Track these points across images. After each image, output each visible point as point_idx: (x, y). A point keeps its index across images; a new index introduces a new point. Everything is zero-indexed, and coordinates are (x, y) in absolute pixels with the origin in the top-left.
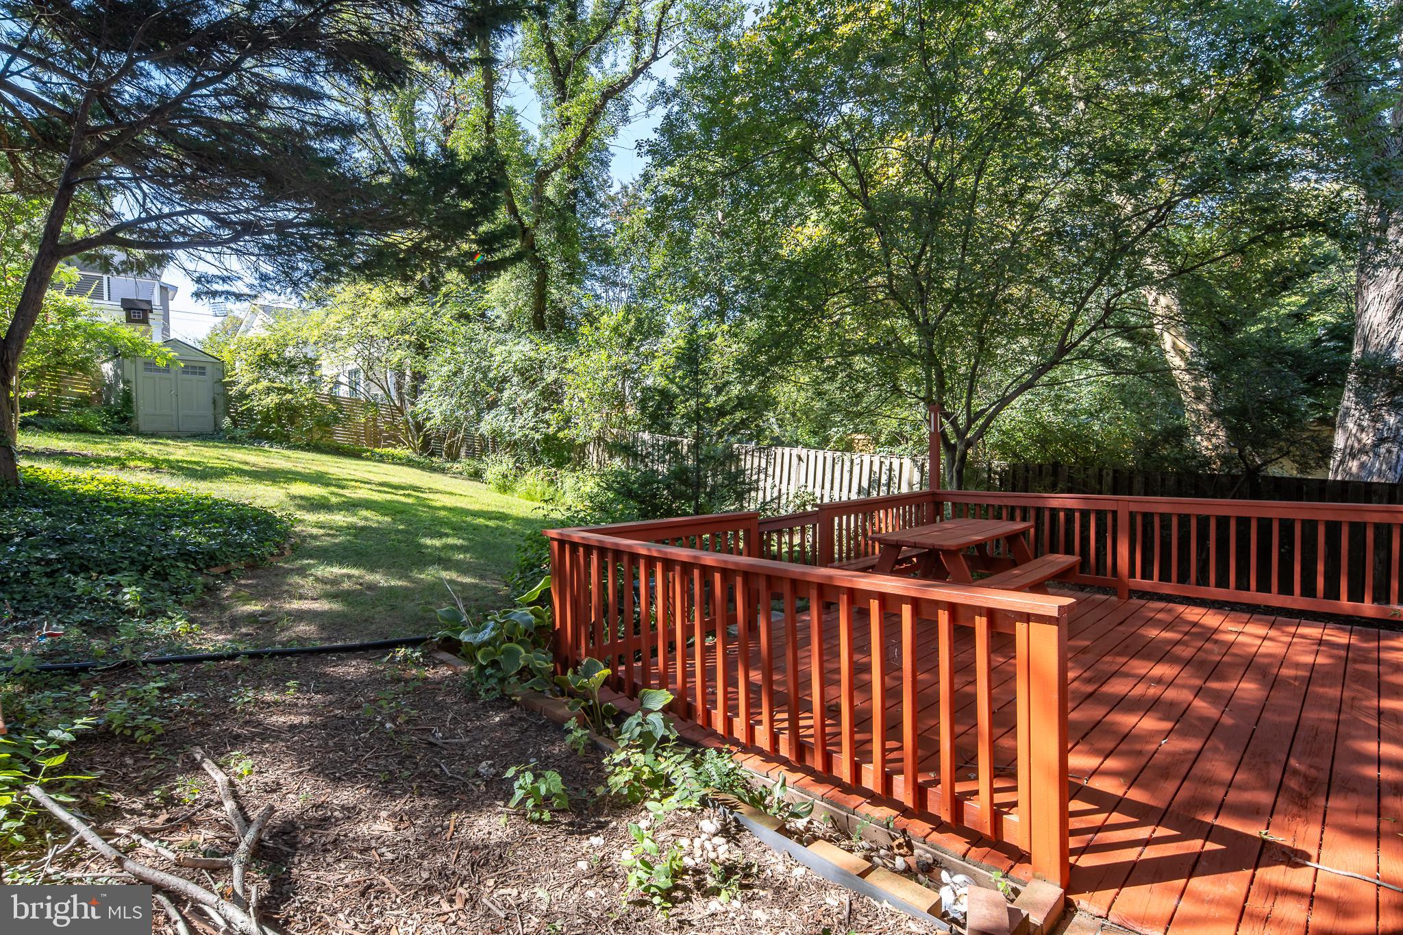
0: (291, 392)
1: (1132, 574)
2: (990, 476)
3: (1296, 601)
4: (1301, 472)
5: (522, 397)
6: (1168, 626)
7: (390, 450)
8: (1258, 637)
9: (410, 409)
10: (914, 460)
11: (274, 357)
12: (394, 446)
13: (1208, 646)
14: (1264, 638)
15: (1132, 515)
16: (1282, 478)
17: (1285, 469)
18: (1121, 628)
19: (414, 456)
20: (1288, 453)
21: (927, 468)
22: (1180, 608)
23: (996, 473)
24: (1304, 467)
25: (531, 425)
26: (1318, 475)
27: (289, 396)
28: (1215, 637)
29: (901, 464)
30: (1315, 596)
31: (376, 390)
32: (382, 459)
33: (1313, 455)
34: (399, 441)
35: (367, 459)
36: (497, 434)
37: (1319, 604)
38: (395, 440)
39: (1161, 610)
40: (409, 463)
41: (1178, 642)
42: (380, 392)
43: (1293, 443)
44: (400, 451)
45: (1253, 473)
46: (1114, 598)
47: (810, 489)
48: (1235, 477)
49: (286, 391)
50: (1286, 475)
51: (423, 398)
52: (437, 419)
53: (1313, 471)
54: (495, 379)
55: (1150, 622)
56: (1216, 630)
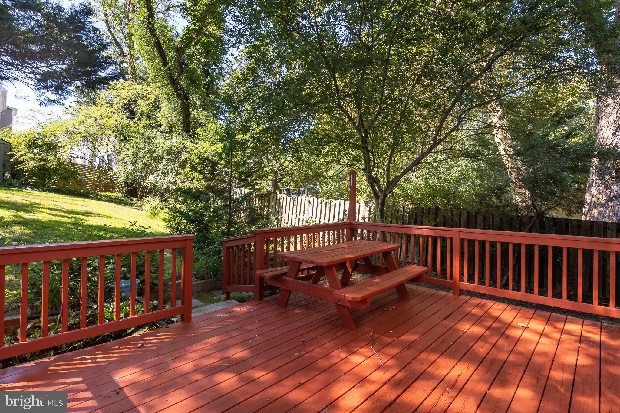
0: (45, 160)
1: (462, 279)
2: (403, 214)
3: (564, 303)
4: (568, 215)
5: (170, 167)
6: (478, 321)
7: (109, 194)
8: (537, 332)
10: (366, 204)
11: (39, 142)
13: (501, 342)
14: (542, 334)
15: (462, 240)
16: (557, 219)
17: (559, 213)
18: (446, 322)
20: (560, 204)
21: (373, 208)
22: (490, 303)
23: (407, 212)
24: (569, 213)
25: (173, 181)
26: (576, 217)
27: (42, 163)
28: (508, 332)
29: (360, 206)
30: (576, 300)
33: (574, 206)
34: (115, 189)
35: (93, 198)
36: (154, 186)
37: (579, 306)
39: (477, 306)
41: (480, 338)
43: (563, 198)
44: (114, 195)
45: (541, 215)
46: (451, 294)
47: (314, 219)
48: (531, 217)
49: (41, 160)
50: (560, 217)
53: (574, 215)
54: (157, 157)
55: (467, 316)
56: (509, 326)
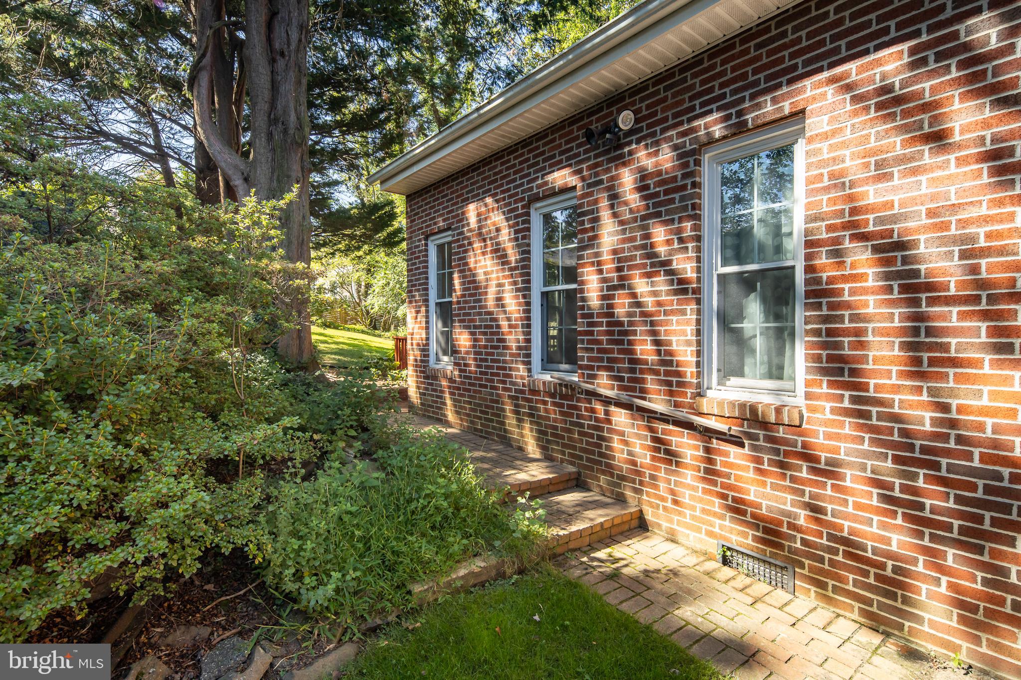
7: (353, 326)
9: (363, 303)
12: (355, 324)
19: (365, 329)
31: (346, 293)
32: (349, 330)
34: (358, 321)
38: (355, 320)
40: (363, 332)
42: (348, 294)
44: (358, 327)
51: (370, 297)
52: (376, 308)
